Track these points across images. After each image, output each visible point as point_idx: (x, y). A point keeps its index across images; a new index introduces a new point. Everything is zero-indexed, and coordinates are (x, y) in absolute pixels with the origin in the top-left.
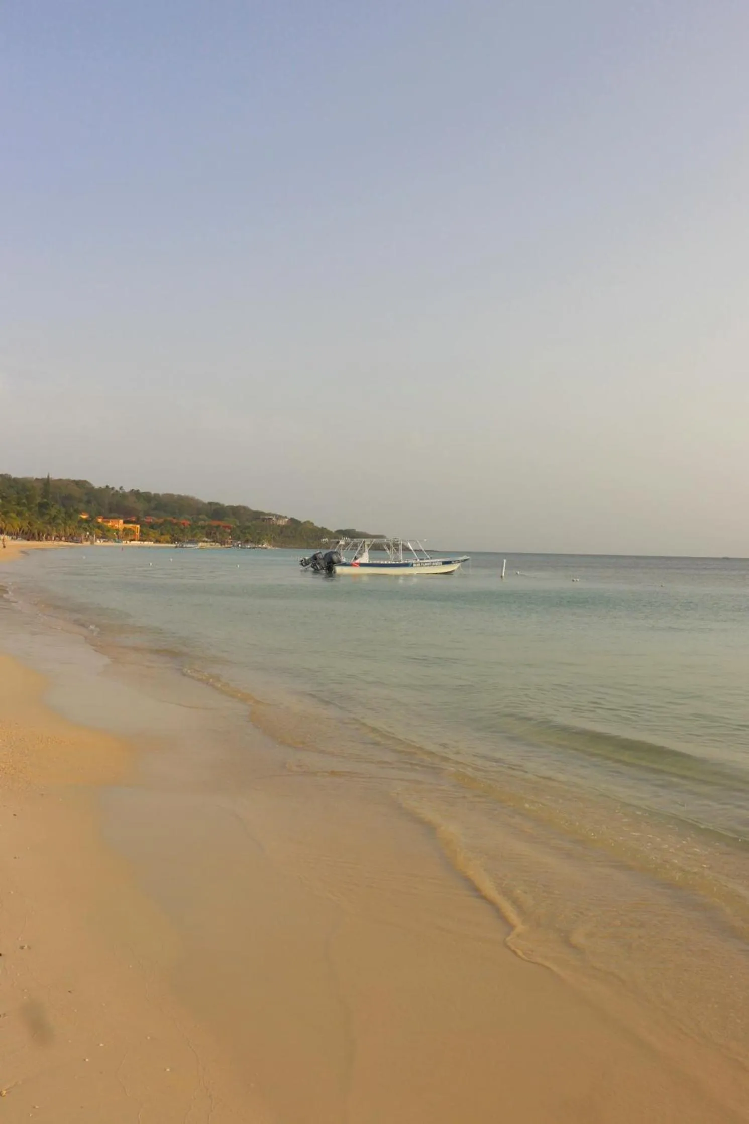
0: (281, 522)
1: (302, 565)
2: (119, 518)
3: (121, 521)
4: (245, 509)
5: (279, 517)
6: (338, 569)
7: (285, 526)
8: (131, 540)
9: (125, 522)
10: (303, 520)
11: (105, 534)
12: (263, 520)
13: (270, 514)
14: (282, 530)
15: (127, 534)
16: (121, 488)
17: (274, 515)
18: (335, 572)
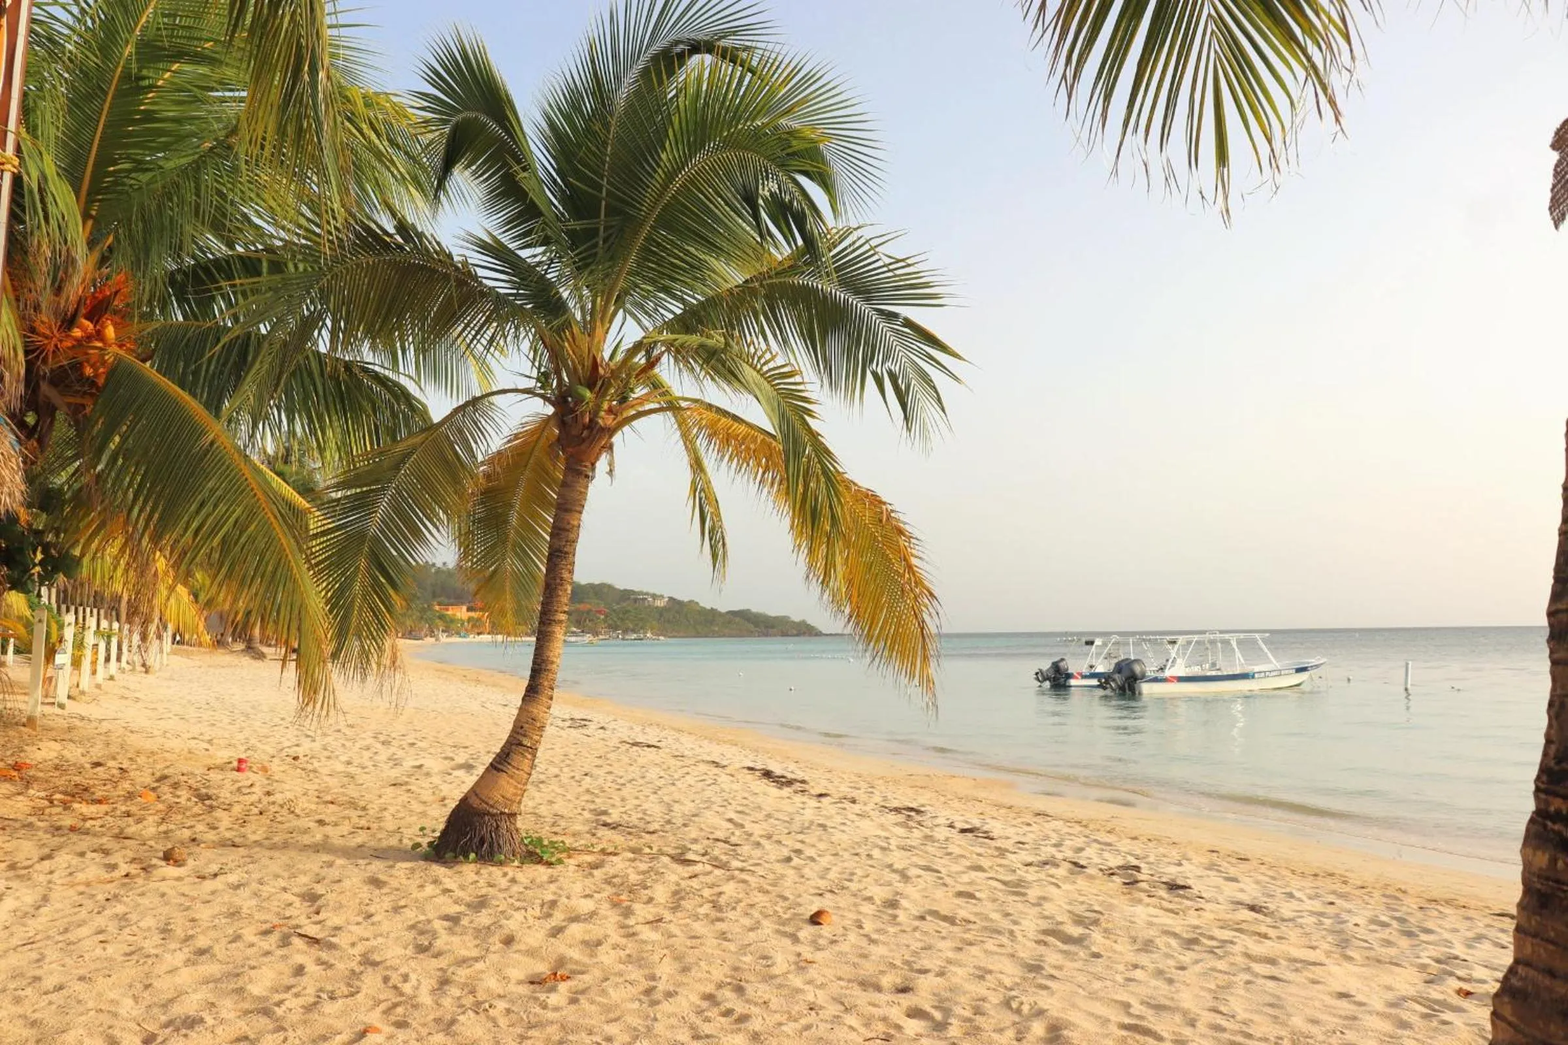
0: (659, 603)
1: (1038, 679)
2: (462, 604)
3: (464, 608)
4: (610, 587)
5: (654, 596)
6: (1146, 688)
7: (665, 607)
8: (479, 634)
9: (469, 609)
10: (686, 599)
11: (450, 626)
12: (636, 600)
13: (641, 593)
14: (661, 612)
15: (476, 627)
16: (444, 564)
17: (647, 594)
18: (1140, 694)
